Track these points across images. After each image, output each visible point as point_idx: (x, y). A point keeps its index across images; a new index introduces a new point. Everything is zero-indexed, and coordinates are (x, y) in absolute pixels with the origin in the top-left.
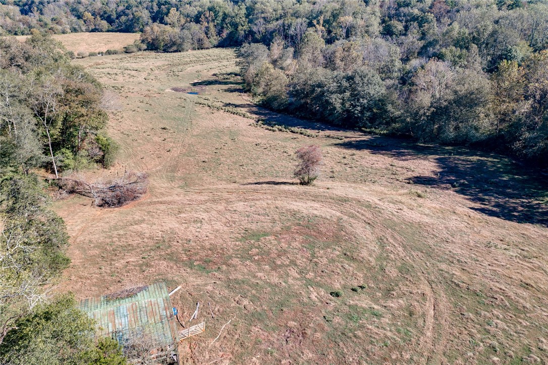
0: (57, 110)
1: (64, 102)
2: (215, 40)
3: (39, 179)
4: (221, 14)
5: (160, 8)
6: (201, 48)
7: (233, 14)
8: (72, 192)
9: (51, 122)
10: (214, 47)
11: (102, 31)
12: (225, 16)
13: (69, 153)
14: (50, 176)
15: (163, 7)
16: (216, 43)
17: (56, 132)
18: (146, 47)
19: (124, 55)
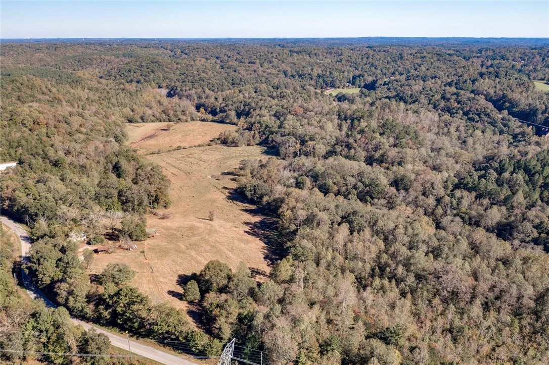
0: (154, 193)
1: (156, 191)
2: (257, 140)
3: (148, 210)
4: (264, 125)
5: (245, 107)
6: (248, 145)
7: (271, 126)
8: (154, 215)
9: (152, 196)
10: (257, 144)
11: (208, 121)
12: (267, 126)
13: (156, 204)
14: (151, 210)
15: (246, 107)
16: (258, 142)
17: (154, 199)
18: (220, 142)
19: (207, 148)
